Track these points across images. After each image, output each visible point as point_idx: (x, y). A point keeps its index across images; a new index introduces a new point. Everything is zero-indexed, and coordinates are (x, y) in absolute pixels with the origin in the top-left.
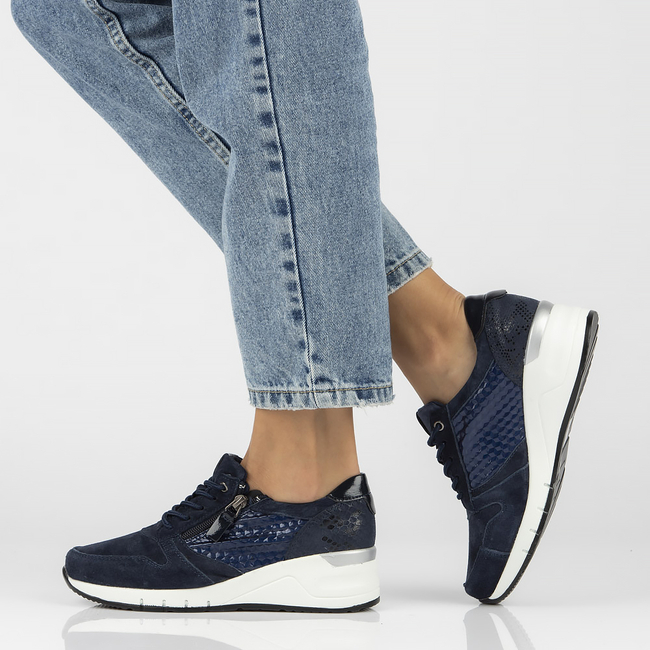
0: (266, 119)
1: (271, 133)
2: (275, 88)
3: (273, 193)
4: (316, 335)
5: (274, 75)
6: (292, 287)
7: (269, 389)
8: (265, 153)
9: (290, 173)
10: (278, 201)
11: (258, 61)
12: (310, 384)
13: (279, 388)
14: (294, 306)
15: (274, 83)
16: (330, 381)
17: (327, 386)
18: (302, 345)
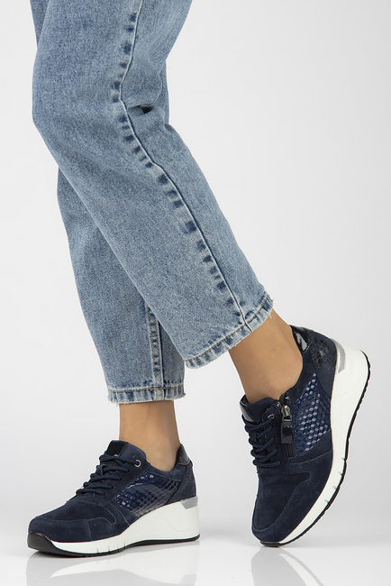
1: (170, 186)
3: (182, 221)
4: (237, 290)
6: (213, 270)
7: (210, 347)
8: (169, 198)
10: (187, 224)
12: (243, 322)
13: (218, 340)
14: (218, 281)
15: (153, 157)
17: (252, 315)
18: (230, 301)
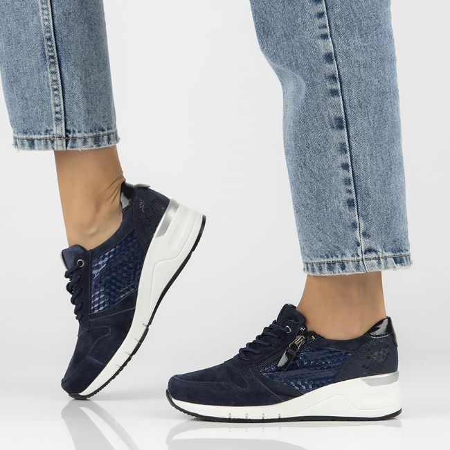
0: (329, 58)
1: (332, 68)
2: (333, 34)
3: (333, 113)
4: (365, 218)
5: (332, 25)
6: (347, 182)
7: (326, 260)
8: (328, 83)
9: (346, 98)
10: (336, 119)
11: (321, 15)
12: (360, 255)
13: (334, 259)
14: (348, 196)
16: (376, 251)
17: (373, 255)
18: (354, 225)
